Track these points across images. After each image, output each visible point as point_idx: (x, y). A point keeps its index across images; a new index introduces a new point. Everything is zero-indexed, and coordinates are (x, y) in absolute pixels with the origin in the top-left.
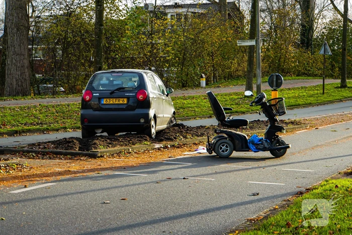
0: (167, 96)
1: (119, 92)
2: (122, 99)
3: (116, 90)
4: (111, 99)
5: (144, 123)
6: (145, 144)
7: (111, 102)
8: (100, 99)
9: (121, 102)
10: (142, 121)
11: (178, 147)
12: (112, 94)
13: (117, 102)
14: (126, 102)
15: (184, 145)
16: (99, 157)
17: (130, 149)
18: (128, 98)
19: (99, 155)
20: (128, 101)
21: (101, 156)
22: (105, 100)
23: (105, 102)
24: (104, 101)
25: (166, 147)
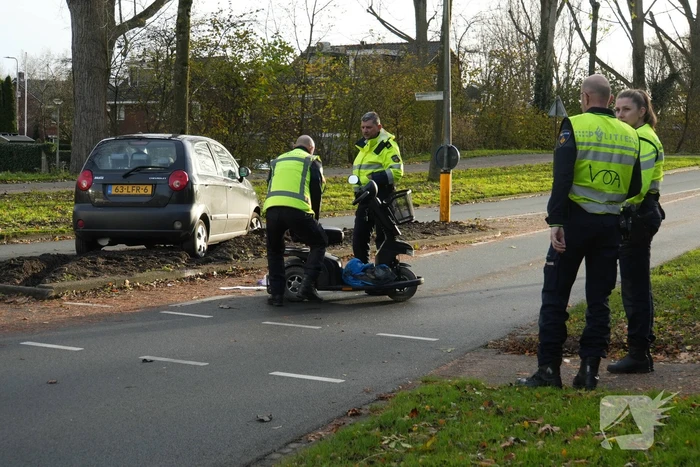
0: (241, 180)
1: (137, 174)
2: (144, 187)
3: (133, 171)
4: (125, 187)
5: (181, 229)
6: (164, 270)
7: (125, 192)
8: (105, 185)
9: (142, 192)
10: (178, 225)
11: (232, 276)
12: (127, 177)
13: (134, 192)
14: (149, 192)
15: (247, 270)
16: (51, 298)
17: (127, 282)
18: (154, 185)
19: (54, 294)
20: (154, 190)
21: (57, 297)
22: (114, 187)
23: (113, 192)
24: (112, 190)
25: (207, 276)
